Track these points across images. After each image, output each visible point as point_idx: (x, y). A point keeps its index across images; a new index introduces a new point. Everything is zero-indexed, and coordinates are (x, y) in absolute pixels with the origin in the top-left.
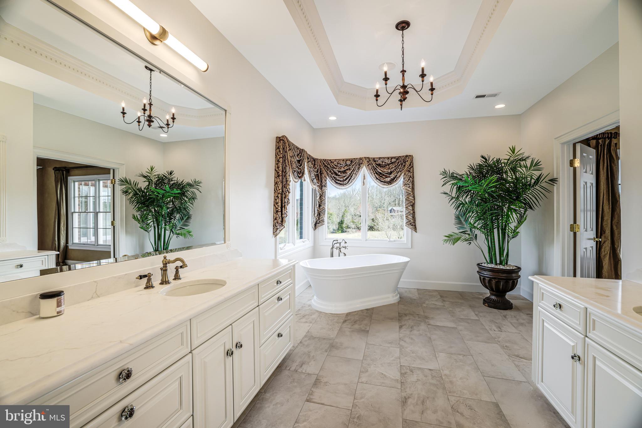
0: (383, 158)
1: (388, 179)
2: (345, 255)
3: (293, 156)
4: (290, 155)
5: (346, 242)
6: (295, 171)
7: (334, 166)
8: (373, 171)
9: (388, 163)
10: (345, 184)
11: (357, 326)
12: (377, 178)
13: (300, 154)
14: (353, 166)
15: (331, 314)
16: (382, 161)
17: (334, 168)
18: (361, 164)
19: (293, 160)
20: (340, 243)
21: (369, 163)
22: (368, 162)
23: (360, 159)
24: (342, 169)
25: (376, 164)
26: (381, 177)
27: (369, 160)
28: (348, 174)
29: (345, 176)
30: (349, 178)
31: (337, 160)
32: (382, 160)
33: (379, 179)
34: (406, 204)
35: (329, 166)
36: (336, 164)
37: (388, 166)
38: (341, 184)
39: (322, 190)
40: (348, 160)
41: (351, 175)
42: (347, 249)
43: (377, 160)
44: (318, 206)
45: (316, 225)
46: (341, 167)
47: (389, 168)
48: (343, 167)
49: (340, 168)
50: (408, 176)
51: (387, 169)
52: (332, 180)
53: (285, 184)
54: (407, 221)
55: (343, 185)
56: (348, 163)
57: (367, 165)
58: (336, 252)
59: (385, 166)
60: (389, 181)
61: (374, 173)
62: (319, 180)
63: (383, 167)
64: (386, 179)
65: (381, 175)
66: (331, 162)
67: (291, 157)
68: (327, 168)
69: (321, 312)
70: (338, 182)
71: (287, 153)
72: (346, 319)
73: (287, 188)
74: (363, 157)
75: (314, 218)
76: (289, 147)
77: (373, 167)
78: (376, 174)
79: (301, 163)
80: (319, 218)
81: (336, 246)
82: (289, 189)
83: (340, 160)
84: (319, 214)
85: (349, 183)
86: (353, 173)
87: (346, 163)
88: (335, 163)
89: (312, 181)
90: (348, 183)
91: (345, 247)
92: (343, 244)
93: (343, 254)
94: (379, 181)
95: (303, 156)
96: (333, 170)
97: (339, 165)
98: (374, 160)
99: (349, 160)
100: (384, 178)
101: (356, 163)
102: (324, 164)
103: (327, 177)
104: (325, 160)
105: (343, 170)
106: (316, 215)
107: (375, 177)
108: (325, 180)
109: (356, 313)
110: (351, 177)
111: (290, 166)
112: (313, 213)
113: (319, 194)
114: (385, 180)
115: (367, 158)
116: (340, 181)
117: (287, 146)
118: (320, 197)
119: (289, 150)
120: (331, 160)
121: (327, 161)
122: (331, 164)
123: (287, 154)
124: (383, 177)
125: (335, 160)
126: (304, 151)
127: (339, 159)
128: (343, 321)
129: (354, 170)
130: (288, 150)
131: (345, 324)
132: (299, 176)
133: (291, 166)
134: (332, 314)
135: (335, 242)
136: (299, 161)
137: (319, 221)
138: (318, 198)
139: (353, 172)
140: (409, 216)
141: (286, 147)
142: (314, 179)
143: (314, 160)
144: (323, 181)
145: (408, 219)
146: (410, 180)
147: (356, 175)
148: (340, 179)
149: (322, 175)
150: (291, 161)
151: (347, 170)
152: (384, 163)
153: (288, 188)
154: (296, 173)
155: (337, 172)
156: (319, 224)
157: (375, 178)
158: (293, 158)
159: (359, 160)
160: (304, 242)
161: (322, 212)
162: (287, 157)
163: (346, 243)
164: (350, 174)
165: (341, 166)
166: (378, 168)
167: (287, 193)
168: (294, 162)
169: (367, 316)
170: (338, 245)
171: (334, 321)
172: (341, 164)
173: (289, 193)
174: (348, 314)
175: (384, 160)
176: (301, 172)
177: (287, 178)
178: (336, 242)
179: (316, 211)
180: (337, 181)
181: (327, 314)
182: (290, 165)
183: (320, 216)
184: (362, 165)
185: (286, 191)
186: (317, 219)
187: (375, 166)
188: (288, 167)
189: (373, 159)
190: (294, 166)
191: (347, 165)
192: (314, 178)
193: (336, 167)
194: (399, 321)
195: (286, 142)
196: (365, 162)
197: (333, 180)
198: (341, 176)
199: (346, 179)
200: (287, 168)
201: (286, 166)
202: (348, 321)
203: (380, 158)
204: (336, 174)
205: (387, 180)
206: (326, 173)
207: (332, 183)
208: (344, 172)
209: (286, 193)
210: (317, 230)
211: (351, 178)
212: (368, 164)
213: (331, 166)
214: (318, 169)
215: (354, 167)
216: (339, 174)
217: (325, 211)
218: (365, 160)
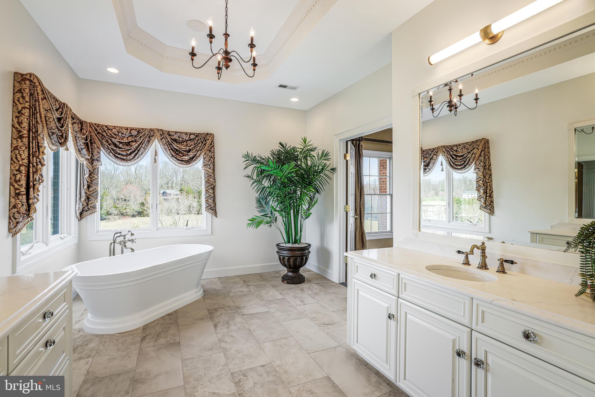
0: (180, 132)
1: (187, 158)
2: (133, 250)
3: (50, 109)
4: (45, 107)
5: (132, 234)
6: (53, 133)
7: (113, 135)
8: (168, 147)
9: (185, 139)
10: (129, 159)
11: (162, 341)
12: (173, 156)
13: (61, 110)
14: (141, 137)
15: (119, 333)
16: (179, 136)
17: (113, 137)
18: (152, 136)
19: (49, 115)
20: (125, 235)
21: (163, 137)
22: (162, 135)
23: (150, 130)
24: (125, 140)
25: (171, 138)
26: (177, 154)
27: (163, 133)
28: (134, 147)
29: (128, 150)
30: (135, 153)
31: (117, 127)
32: (178, 134)
33: (175, 156)
34: (206, 186)
35: (105, 134)
36: (115, 133)
37: (185, 143)
38: (123, 159)
39: (93, 165)
40: (133, 129)
41: (138, 149)
42: (135, 242)
43: (173, 134)
44: (86, 187)
45: (81, 215)
46: (123, 137)
47: (187, 145)
48: (126, 137)
49: (122, 139)
50: (208, 156)
51: (184, 145)
52: (109, 154)
53: (36, 151)
54: (207, 205)
55: (126, 160)
56: (134, 133)
57: (159, 138)
58: (118, 247)
59: (182, 143)
60: (187, 160)
61: (169, 150)
62: (90, 151)
63: (180, 143)
64: (184, 157)
65: (177, 152)
66: (108, 129)
67: (46, 110)
68: (101, 136)
69: (103, 335)
70: (119, 156)
71: (39, 102)
72: (144, 335)
73: (38, 158)
74: (155, 128)
75: (79, 204)
76: (43, 94)
77: (167, 142)
78: (171, 151)
79: (62, 123)
80: (87, 204)
81: (118, 240)
82: (42, 160)
83: (122, 128)
84: (88, 198)
85: (135, 159)
86: (141, 147)
87: (130, 133)
88: (114, 130)
89: (79, 151)
90: (133, 158)
91: (132, 241)
92: (128, 237)
93: (130, 249)
94: (175, 159)
95: (65, 113)
96: (111, 140)
97: (120, 134)
98: (169, 134)
99: (136, 130)
100: (181, 156)
101: (145, 134)
102: (96, 130)
103: (102, 148)
104: (98, 126)
105: (127, 141)
106: (83, 199)
107: (170, 153)
108: (98, 152)
109: (156, 323)
110: (138, 151)
111: (45, 125)
112: (78, 197)
113: (88, 171)
114: (182, 158)
115: (160, 130)
116: (122, 155)
117: (40, 93)
118: (90, 175)
119: (42, 99)
120: (108, 127)
121: (102, 127)
122: (108, 132)
123: (39, 105)
124: (180, 154)
125: (115, 127)
126: (67, 105)
127: (120, 127)
128: (140, 339)
129: (141, 143)
130: (40, 99)
131: (145, 343)
132: (60, 141)
133: (47, 124)
134: (122, 333)
135: (117, 235)
136: (59, 119)
137: (88, 208)
138: (87, 175)
139: (141, 145)
140: (209, 200)
141: (38, 93)
142: (82, 149)
143: (81, 123)
144: (95, 152)
145: (208, 203)
146: (210, 161)
147: (145, 149)
148: (121, 153)
149: (93, 144)
150: (45, 117)
151: (132, 141)
152: (181, 139)
153: (40, 157)
154: (55, 136)
155: (118, 143)
156: (88, 212)
157: (171, 155)
158: (50, 112)
159: (149, 132)
160: (62, 239)
161: (93, 195)
162: (39, 109)
163: (134, 235)
164: (136, 147)
165: (123, 135)
166: (174, 144)
167: (40, 166)
168: (51, 120)
169: (172, 324)
170: (122, 238)
171: (128, 342)
172: (123, 133)
173: (43, 165)
174: (145, 328)
175: (181, 135)
176: (62, 136)
177: (38, 143)
178: (119, 235)
179: (83, 194)
180: (117, 155)
181: (113, 335)
182: (44, 122)
183: (88, 200)
184: (153, 138)
185: (37, 163)
186: (85, 204)
187: (170, 141)
188: (41, 125)
189: (167, 132)
190: (53, 125)
191: (131, 136)
192: (83, 147)
193: (115, 136)
194: (211, 320)
195: (37, 84)
196: (157, 134)
197: (111, 154)
198: (122, 148)
199: (131, 154)
200: (40, 127)
201: (37, 121)
202: (148, 337)
203: (176, 132)
204: (116, 146)
205: (185, 159)
206: (99, 143)
207: (110, 157)
208: (128, 144)
209: (37, 165)
210: (84, 220)
211: (138, 153)
212: (161, 138)
213: (108, 134)
214: (87, 136)
215: (142, 139)
216: (121, 145)
217: (98, 194)
218: (157, 132)
